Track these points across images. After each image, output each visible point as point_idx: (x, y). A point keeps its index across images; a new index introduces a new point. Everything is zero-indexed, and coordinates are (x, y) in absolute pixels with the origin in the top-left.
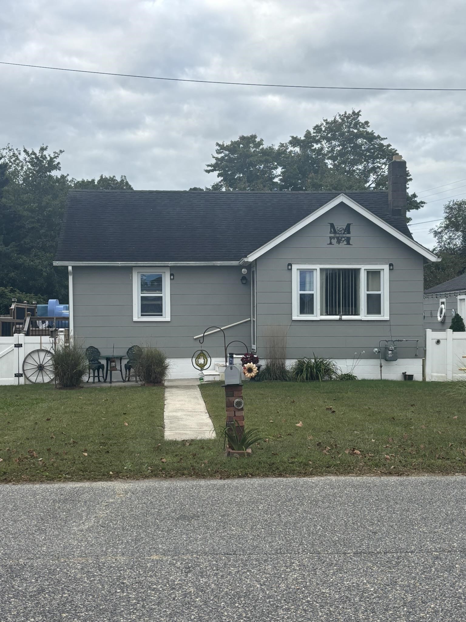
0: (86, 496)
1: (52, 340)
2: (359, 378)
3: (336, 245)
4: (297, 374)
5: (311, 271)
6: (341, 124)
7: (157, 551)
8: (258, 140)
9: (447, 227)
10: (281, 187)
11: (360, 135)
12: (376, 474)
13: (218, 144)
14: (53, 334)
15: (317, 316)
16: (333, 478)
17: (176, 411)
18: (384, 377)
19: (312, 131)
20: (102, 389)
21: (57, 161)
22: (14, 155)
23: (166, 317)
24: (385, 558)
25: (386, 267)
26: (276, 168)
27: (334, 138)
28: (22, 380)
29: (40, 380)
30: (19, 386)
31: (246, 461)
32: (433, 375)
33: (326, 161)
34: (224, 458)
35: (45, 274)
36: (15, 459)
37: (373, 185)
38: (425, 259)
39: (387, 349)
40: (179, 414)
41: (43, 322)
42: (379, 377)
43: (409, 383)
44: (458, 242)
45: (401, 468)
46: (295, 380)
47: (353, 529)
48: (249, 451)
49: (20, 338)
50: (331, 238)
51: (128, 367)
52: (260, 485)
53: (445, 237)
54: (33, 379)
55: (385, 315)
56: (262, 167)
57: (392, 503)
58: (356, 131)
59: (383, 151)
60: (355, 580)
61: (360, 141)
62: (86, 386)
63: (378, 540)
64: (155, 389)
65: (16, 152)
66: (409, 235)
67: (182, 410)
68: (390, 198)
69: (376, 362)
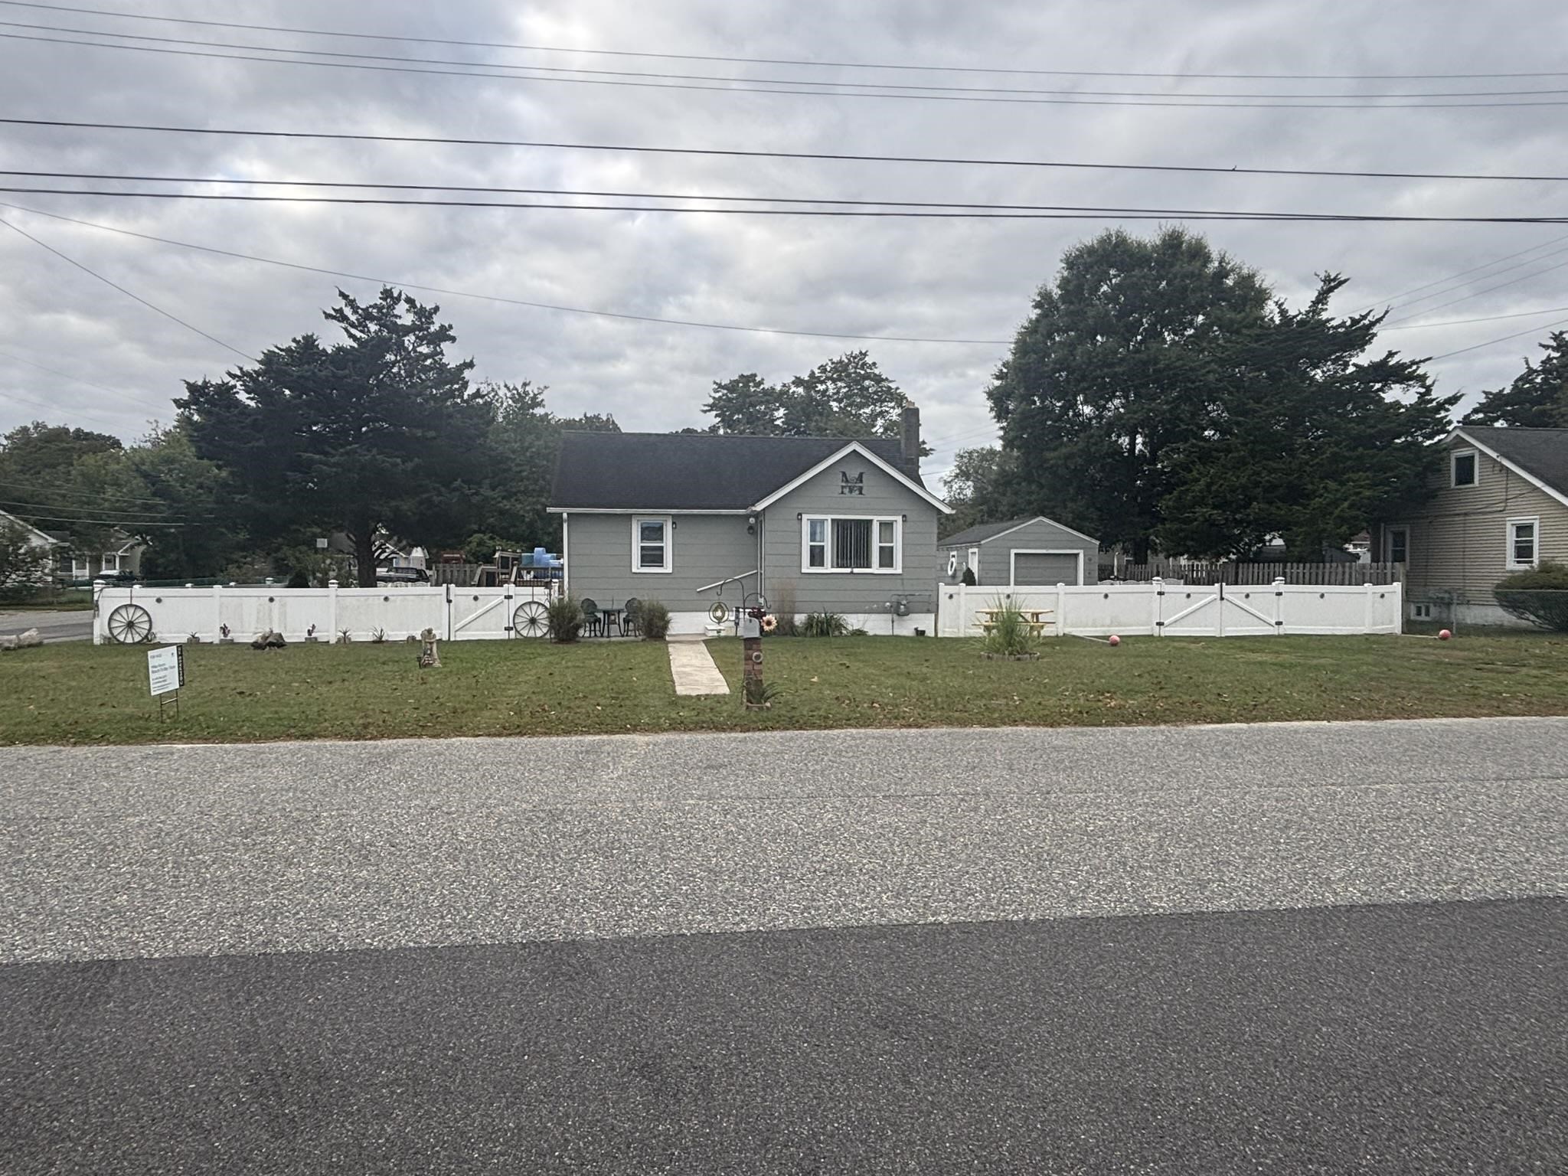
0: (607, 748)
1: (547, 591)
2: (871, 633)
3: (848, 495)
4: (806, 629)
5: (822, 522)
6: (847, 365)
7: (692, 796)
8: (758, 379)
9: (957, 476)
10: (784, 431)
11: (867, 377)
12: (895, 727)
13: (715, 383)
14: (548, 585)
15: (828, 568)
16: (854, 731)
17: (684, 666)
18: (897, 632)
19: (817, 371)
20: (600, 644)
21: (540, 398)
22: (493, 390)
23: (668, 568)
24: (913, 801)
25: (899, 519)
26: (778, 409)
27: (840, 379)
28: (513, 634)
29: (532, 634)
30: (509, 640)
31: (765, 714)
32: (945, 632)
33: (831, 403)
34: (743, 711)
35: (527, 520)
36: (527, 712)
37: (881, 430)
38: (939, 511)
39: (899, 604)
40: (687, 669)
41: (529, 573)
42: (890, 633)
43: (921, 638)
44: (969, 493)
45: (921, 721)
46: (805, 635)
47: (879, 776)
48: (768, 704)
49: (510, 588)
50: (843, 487)
51: (627, 621)
52: (782, 738)
53: (955, 486)
54: (524, 633)
55: (898, 569)
56: (763, 407)
57: (914, 752)
58: (863, 372)
59: (892, 394)
60: (887, 819)
61: (867, 383)
62: (582, 640)
63: (905, 785)
64: (658, 644)
65: (495, 387)
66: (920, 484)
67: (691, 666)
68: (903, 445)
69: (889, 617)
